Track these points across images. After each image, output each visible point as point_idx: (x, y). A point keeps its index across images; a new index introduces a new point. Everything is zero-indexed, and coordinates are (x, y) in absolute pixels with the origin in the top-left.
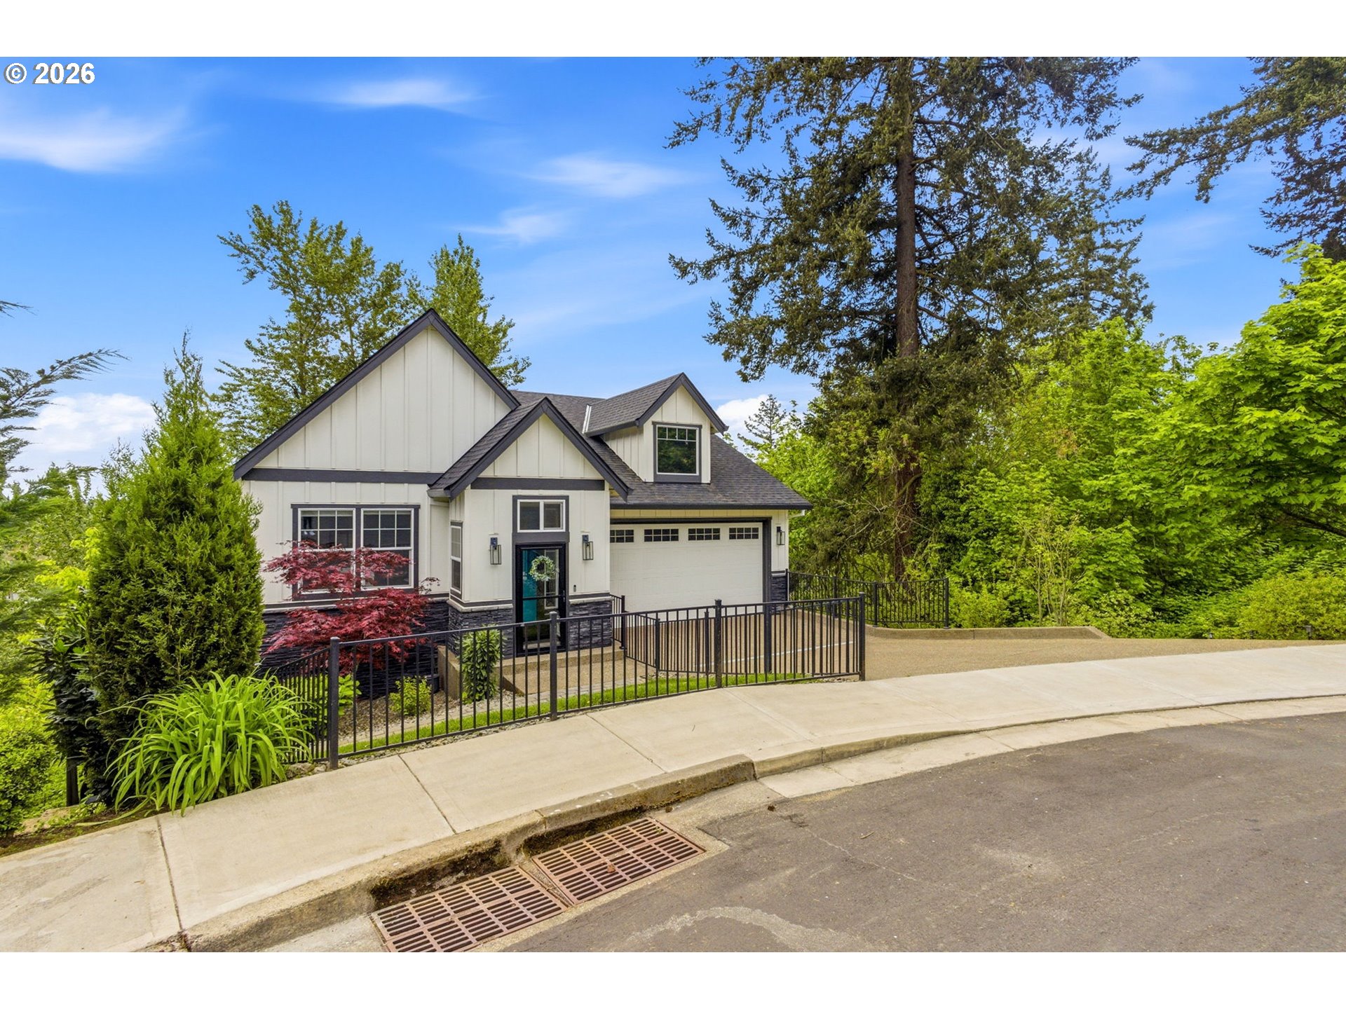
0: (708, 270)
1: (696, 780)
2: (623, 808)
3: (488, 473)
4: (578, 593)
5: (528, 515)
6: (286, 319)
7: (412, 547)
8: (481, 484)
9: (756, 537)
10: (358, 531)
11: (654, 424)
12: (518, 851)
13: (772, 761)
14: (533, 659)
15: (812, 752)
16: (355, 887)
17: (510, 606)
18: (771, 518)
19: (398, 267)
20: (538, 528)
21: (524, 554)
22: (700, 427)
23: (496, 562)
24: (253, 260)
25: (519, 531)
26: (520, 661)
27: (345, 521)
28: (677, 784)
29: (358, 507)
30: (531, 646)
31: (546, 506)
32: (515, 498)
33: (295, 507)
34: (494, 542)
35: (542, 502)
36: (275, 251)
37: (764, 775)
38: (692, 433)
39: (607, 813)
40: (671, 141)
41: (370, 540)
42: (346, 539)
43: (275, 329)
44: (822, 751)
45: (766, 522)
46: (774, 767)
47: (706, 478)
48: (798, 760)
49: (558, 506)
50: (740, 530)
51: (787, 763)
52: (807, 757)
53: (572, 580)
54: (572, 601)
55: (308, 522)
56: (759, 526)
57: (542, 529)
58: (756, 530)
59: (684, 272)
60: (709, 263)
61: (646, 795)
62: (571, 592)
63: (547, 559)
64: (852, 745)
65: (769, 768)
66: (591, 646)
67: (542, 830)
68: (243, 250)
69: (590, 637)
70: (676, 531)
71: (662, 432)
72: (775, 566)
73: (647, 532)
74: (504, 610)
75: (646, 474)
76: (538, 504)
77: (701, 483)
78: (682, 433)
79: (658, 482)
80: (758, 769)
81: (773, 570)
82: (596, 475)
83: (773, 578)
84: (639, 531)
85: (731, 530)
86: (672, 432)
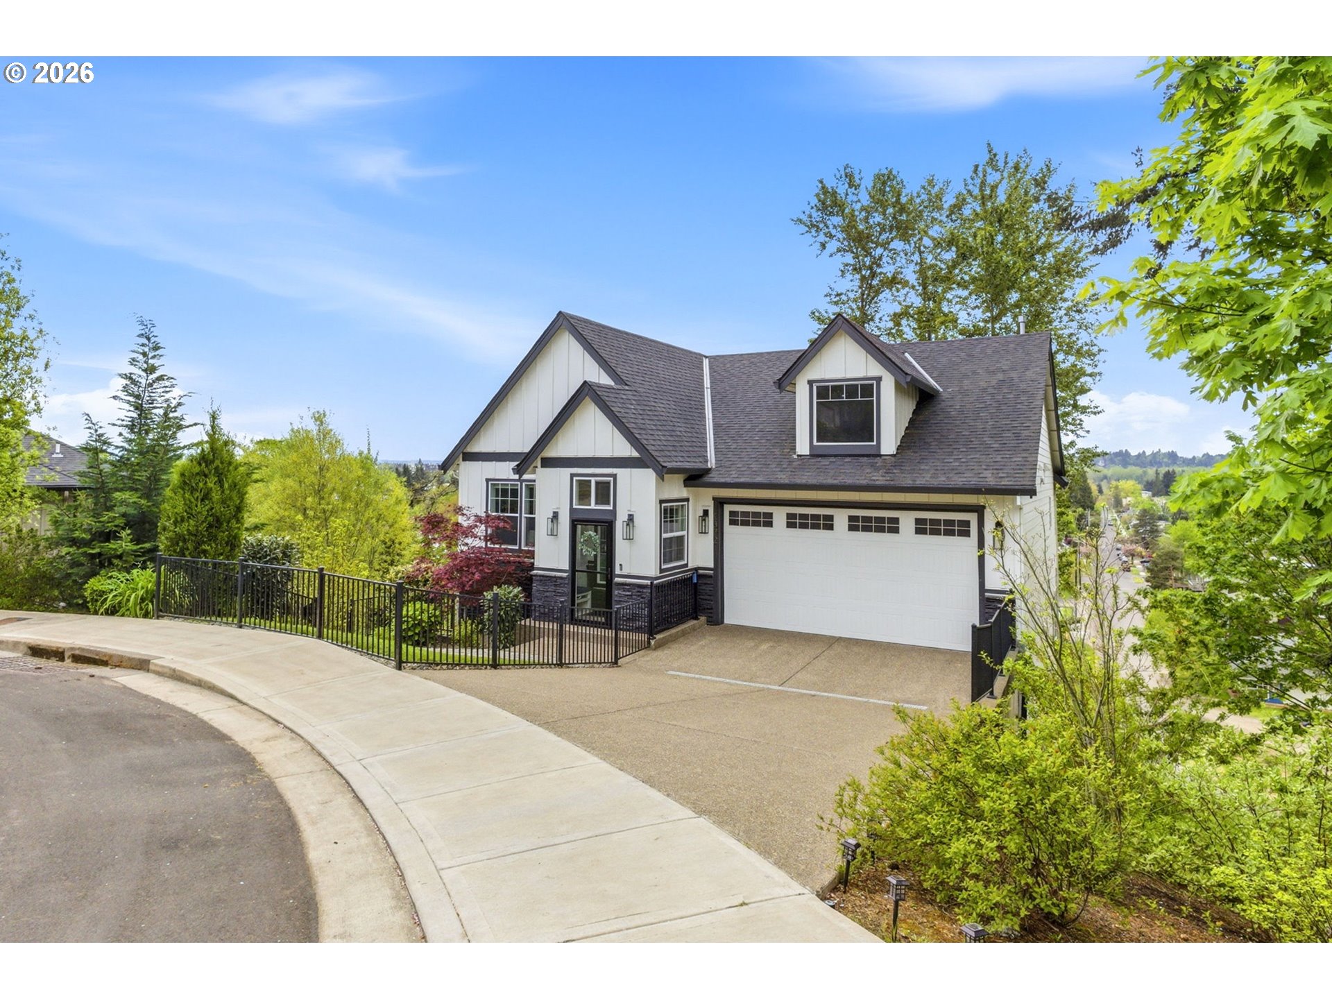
3: (552, 452)
4: (625, 572)
5: (582, 491)
8: (548, 463)
9: (966, 533)
10: (521, 501)
11: (810, 383)
13: (156, 665)
15: (170, 669)
17: (565, 575)
18: (985, 507)
20: (590, 503)
21: (577, 527)
22: (879, 379)
23: (554, 531)
25: (575, 506)
27: (514, 492)
29: (521, 481)
31: (597, 483)
32: (572, 476)
33: (488, 480)
34: (555, 515)
35: (593, 480)
37: (151, 671)
38: (867, 389)
41: (530, 508)
42: (514, 507)
44: (175, 671)
45: (979, 510)
47: (889, 446)
48: (165, 670)
49: (607, 484)
50: (935, 522)
51: (160, 670)
52: (168, 671)
53: (619, 558)
54: (617, 580)
55: (493, 492)
56: (971, 517)
57: (593, 506)
58: (967, 523)
62: (617, 571)
63: (592, 534)
64: (189, 675)
65: (154, 668)
69: (632, 618)
70: (831, 518)
71: (823, 392)
72: (995, 581)
73: (790, 516)
74: (561, 578)
75: (803, 447)
76: (590, 481)
77: (880, 456)
78: (852, 390)
79: (815, 454)
80: (152, 667)
81: (987, 587)
82: (635, 454)
83: (989, 600)
84: (780, 515)
85: (918, 521)
86: (837, 390)
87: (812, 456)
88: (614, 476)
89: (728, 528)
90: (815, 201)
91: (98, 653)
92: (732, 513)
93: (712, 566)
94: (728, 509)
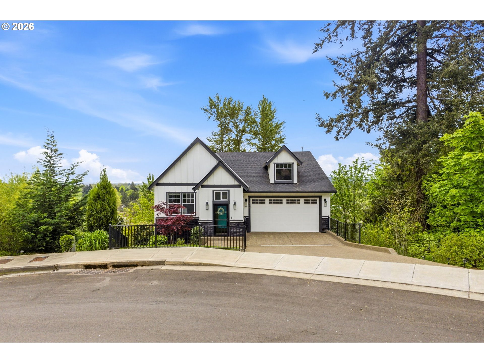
0: (335, 95)
1: (150, 262)
2: (133, 264)
3: (205, 183)
4: (233, 219)
5: (217, 195)
6: (218, 130)
7: (194, 204)
8: (203, 187)
9: (316, 203)
10: (182, 198)
11: (274, 163)
12: (111, 266)
13: (169, 262)
14: (217, 238)
15: (180, 262)
16: (81, 264)
17: (212, 221)
18: (322, 196)
19: (250, 107)
20: (220, 199)
21: (216, 207)
22: (293, 163)
23: (207, 208)
24: (209, 114)
25: (214, 200)
26: (215, 238)
27: (178, 196)
28: (146, 262)
29: (181, 192)
30: (217, 234)
31: (222, 193)
32: (213, 191)
33: (167, 193)
34: (207, 203)
36: (215, 110)
37: (167, 265)
38: (290, 166)
39: (129, 264)
40: (314, 51)
41: (184, 201)
42: (178, 201)
43: (215, 133)
44: (183, 262)
45: (320, 197)
46: (169, 263)
47: (295, 181)
48: (176, 263)
49: (226, 193)
50: (308, 200)
51: (173, 263)
52: (179, 263)
53: (231, 215)
54: (230, 222)
55: (170, 196)
56: (318, 199)
57: (221, 200)
58: (316, 200)
59: (327, 97)
60: (335, 93)
61: (138, 262)
62: (230, 219)
63: (222, 208)
64: (192, 263)
65: (168, 263)
66: (236, 236)
67: (116, 264)
68: (207, 111)
69: (236, 233)
70: (282, 200)
71: (277, 166)
72: (323, 214)
73: (270, 200)
74: (210, 223)
75: (272, 181)
76: (220, 192)
77: (293, 183)
78: (286, 166)
79: (276, 183)
80: (166, 263)
81: (322, 216)
82: (238, 184)
83: (323, 219)
84: (267, 200)
85: (304, 200)
86: (282, 166)
87: (275, 184)
88: (229, 191)
89: (252, 205)
90: (209, 104)
91: (134, 262)
92: (253, 200)
93: (248, 215)
94: (251, 199)
